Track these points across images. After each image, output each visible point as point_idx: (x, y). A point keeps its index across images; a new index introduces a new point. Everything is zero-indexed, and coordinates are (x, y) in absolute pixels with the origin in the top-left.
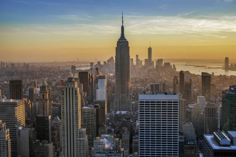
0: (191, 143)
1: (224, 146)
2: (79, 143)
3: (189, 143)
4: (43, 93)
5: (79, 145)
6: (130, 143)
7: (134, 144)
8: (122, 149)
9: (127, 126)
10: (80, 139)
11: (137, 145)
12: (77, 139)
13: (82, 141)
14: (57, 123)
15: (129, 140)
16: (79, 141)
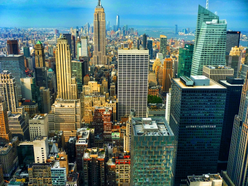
0: (154, 88)
1: (189, 86)
2: (71, 88)
3: (152, 88)
4: (38, 50)
5: (71, 90)
6: (108, 89)
7: (111, 89)
8: (105, 93)
9: (104, 76)
10: (72, 85)
11: (113, 90)
12: (70, 85)
13: (73, 87)
14: (51, 74)
15: (107, 86)
16: (71, 87)
